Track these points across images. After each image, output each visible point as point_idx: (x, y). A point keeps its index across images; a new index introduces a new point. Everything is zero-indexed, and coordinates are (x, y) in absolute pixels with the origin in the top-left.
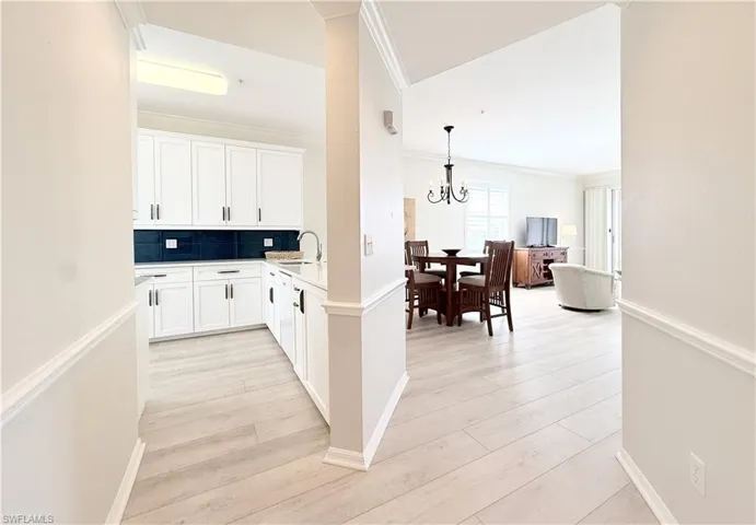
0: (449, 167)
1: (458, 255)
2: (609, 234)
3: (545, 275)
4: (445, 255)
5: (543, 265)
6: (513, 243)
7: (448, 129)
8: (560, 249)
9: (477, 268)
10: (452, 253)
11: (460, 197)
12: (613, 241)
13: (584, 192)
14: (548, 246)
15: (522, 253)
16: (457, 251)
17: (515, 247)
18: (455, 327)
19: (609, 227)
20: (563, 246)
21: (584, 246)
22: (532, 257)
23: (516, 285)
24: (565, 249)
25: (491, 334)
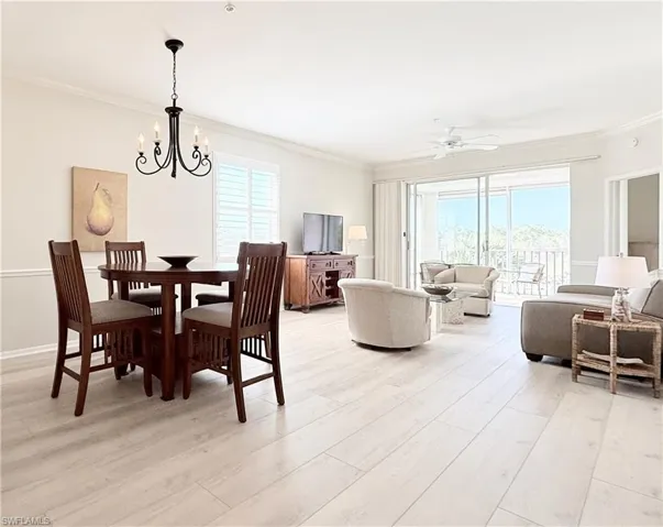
0: (174, 112)
1: (191, 267)
2: (404, 238)
3: (328, 293)
4: (166, 266)
5: (325, 279)
6: (284, 245)
7: (174, 45)
8: (346, 257)
9: (223, 290)
10: (179, 263)
11: (191, 163)
12: (408, 248)
13: (374, 186)
14: (332, 253)
15: (297, 262)
16: (187, 260)
17: (288, 254)
18: (178, 401)
19: (404, 230)
20: (349, 254)
21: (374, 254)
22: (311, 267)
23: (288, 306)
24: (353, 258)
25: (242, 418)
